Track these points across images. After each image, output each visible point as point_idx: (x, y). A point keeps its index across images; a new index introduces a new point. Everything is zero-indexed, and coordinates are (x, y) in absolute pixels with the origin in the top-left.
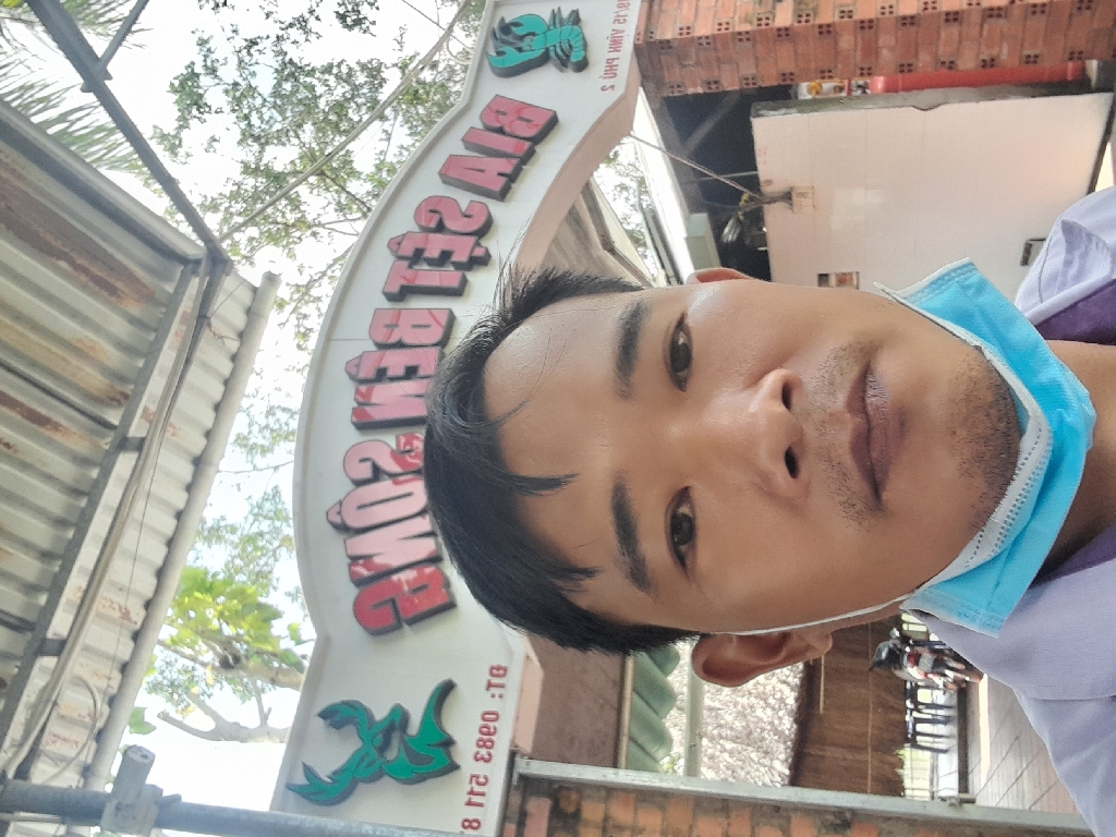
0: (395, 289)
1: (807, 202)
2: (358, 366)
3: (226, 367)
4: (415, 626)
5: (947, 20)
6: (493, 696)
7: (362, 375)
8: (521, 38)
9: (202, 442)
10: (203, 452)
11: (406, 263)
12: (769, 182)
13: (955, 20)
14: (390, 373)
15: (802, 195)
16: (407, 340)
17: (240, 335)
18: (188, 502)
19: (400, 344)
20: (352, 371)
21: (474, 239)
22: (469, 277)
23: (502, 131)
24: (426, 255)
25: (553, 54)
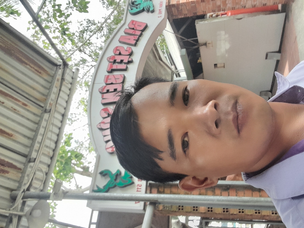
1: (210, 45)
2: (102, 89)
3: (68, 92)
7: (103, 92)
8: (137, 5)
9: (64, 111)
11: (112, 63)
14: (110, 91)
15: (209, 43)
17: (71, 84)
18: (62, 125)
19: (112, 84)
20: (100, 91)
21: (129, 56)
22: (128, 66)
23: (134, 29)
24: (117, 61)
25: (145, 9)
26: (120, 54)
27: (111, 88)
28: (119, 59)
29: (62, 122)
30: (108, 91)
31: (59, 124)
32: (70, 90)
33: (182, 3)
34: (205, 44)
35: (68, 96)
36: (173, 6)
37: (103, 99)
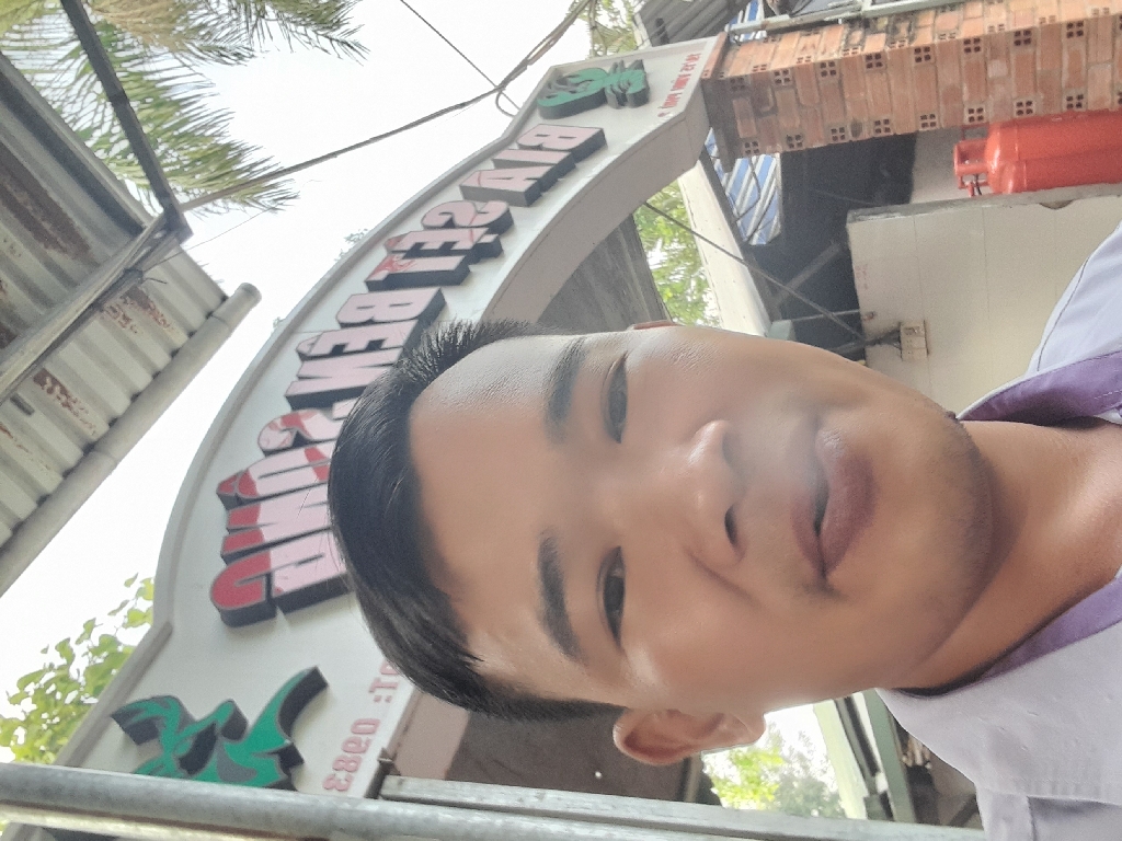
0: (380, 276)
1: (919, 342)
2: (313, 344)
3: (161, 359)
4: (293, 615)
5: (1070, 35)
6: (377, 700)
7: (315, 352)
8: (577, 84)
9: (102, 428)
10: (99, 440)
11: (403, 255)
12: (872, 315)
13: (1080, 33)
14: (348, 349)
15: (911, 331)
16: (377, 318)
17: (191, 334)
18: (61, 487)
19: (370, 322)
20: (305, 349)
21: (485, 229)
22: (473, 268)
23: (539, 148)
24: (425, 247)
25: (608, 91)
26: (450, 225)
27: (358, 339)
28: (434, 240)
29: (67, 473)
30: (338, 351)
31: (49, 481)
32: (174, 353)
33: (777, 73)
34: (893, 337)
35: (156, 375)
36: (738, 83)
37: (301, 378)
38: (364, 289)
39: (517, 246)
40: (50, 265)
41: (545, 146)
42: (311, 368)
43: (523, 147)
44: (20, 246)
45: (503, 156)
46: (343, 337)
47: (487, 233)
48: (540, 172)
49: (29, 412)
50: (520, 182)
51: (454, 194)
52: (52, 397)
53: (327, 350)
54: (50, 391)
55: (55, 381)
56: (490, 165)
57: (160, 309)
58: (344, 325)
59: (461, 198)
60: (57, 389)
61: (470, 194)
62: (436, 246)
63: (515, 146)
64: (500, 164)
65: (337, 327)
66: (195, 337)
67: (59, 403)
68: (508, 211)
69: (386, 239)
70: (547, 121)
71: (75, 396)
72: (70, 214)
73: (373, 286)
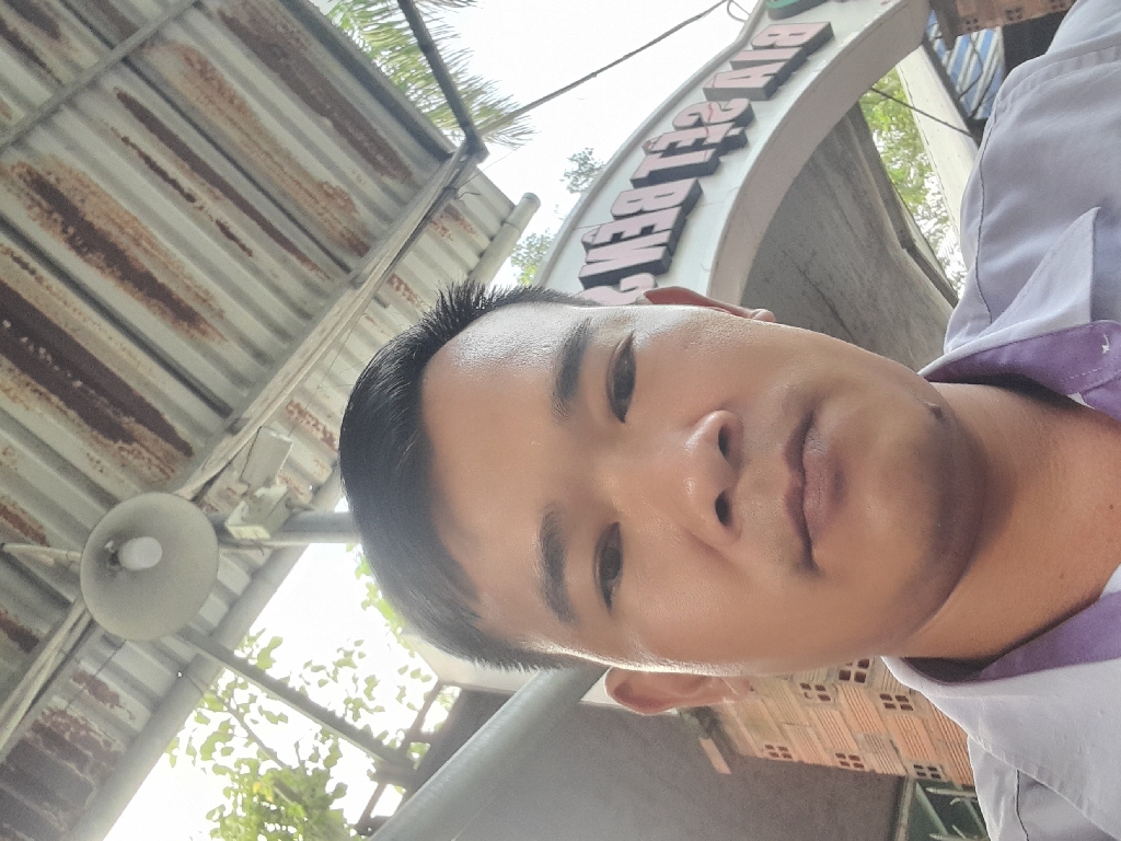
0: (643, 174)
2: (594, 235)
3: (472, 260)
7: (597, 241)
11: (660, 154)
14: (624, 236)
16: (646, 209)
17: (492, 239)
19: (641, 212)
20: (589, 240)
21: (730, 124)
22: (722, 159)
23: (772, 47)
24: (679, 145)
26: (699, 124)
27: (631, 227)
28: (687, 138)
30: (617, 238)
32: (481, 255)
35: (471, 272)
37: (589, 263)
38: (630, 186)
39: (760, 136)
40: (385, 189)
41: (778, 44)
42: (595, 254)
43: (756, 48)
44: (365, 178)
45: (741, 57)
46: (619, 227)
47: (733, 127)
48: (775, 68)
49: (385, 306)
50: (758, 79)
51: (698, 96)
52: (400, 293)
53: (607, 238)
54: (398, 289)
55: (400, 282)
56: (728, 67)
57: (468, 220)
58: (618, 218)
59: (704, 99)
60: (402, 287)
61: (714, 95)
62: (689, 143)
63: (750, 48)
64: (737, 66)
65: (612, 219)
66: (495, 240)
67: (404, 298)
68: (750, 105)
69: (643, 143)
70: (776, 22)
71: (415, 291)
72: (396, 148)
73: (638, 183)
